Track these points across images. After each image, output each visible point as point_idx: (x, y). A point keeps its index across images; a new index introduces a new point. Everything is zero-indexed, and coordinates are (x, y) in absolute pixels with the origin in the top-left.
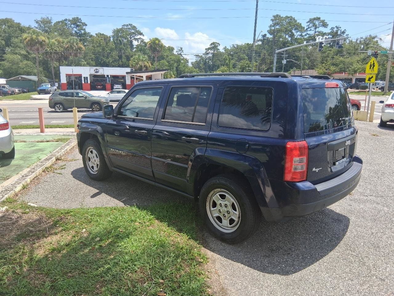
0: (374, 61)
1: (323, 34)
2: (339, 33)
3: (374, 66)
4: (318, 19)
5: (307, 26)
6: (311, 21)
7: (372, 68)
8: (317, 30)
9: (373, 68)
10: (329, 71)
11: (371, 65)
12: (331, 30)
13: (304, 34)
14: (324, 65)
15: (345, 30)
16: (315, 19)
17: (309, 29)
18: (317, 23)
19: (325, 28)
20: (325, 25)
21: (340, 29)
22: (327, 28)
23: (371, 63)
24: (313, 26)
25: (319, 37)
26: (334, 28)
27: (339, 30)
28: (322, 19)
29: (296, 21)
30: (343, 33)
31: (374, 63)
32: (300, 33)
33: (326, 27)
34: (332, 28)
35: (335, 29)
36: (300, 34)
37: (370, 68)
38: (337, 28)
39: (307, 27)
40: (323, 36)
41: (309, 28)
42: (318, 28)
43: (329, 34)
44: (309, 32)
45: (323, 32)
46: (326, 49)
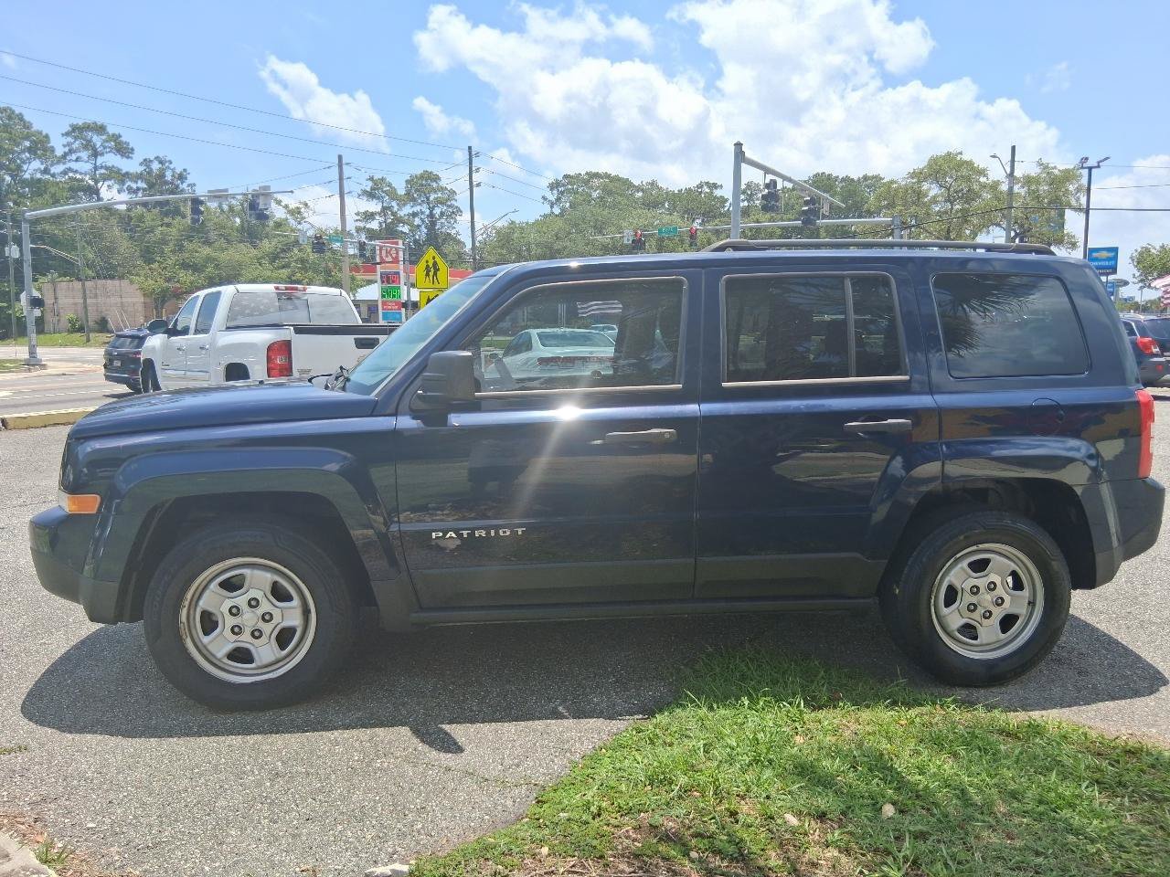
0: (434, 258)
1: (120, 177)
2: (169, 176)
3: (436, 270)
4: (100, 129)
5: (64, 146)
6: (77, 131)
7: (431, 274)
8: (100, 160)
9: (435, 274)
10: (178, 285)
11: (428, 266)
12: (143, 168)
13: (54, 170)
14: (155, 266)
15: (185, 170)
16: (86, 127)
17: (74, 157)
18: (97, 140)
19: (125, 159)
20: (123, 150)
21: (172, 166)
22: (132, 158)
23: (427, 262)
24: (86, 147)
25: (110, 183)
26: (151, 161)
27: (169, 168)
28: (111, 130)
29: (27, 126)
30: (182, 177)
31: (435, 264)
32: (42, 164)
33: (128, 157)
34: (145, 160)
35: (156, 166)
36: (42, 167)
37: (427, 275)
38: (161, 162)
39: (67, 149)
40: (122, 182)
41: (71, 151)
42: (102, 154)
43: (139, 177)
44: (74, 166)
45: (119, 170)
46: (153, 220)
